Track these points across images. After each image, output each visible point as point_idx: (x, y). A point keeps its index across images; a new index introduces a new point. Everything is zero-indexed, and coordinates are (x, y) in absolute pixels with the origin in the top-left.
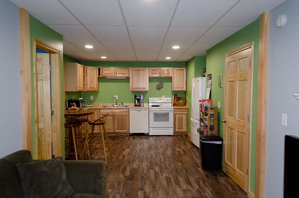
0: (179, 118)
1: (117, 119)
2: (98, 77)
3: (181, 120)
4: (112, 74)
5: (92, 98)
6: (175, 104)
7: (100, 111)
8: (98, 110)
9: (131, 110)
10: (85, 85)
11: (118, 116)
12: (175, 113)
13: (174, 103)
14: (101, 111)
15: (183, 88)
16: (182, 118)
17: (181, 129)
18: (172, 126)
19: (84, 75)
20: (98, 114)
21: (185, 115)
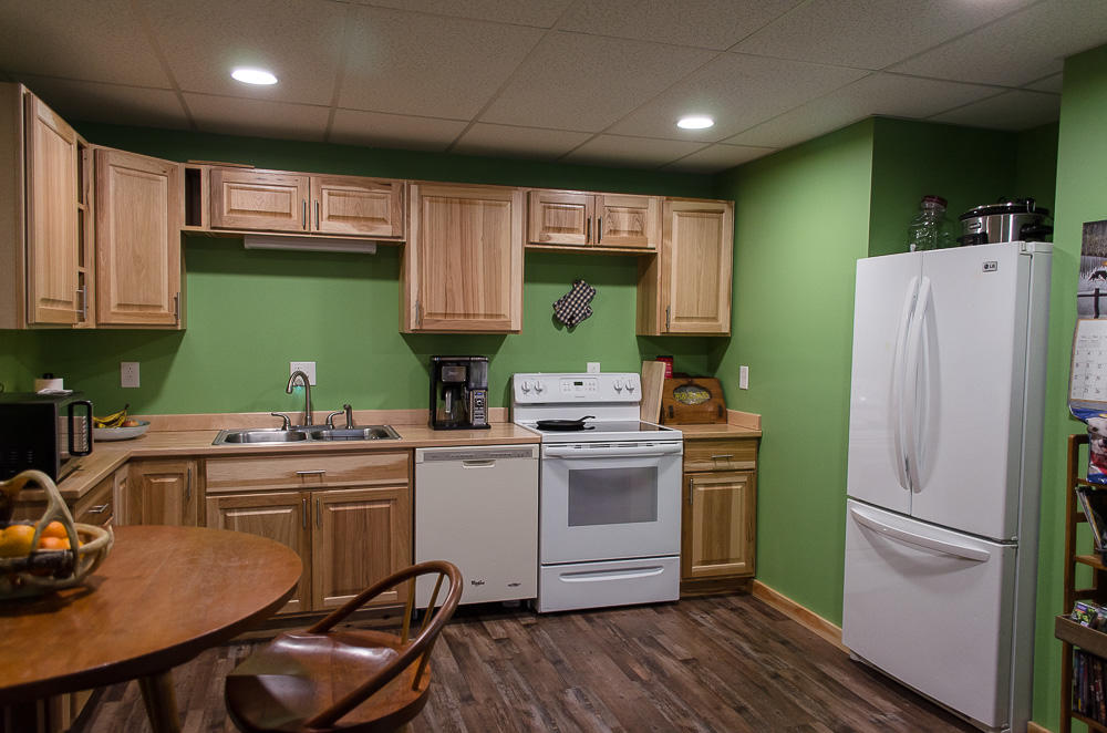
0: (708, 497)
1: (327, 521)
2: (183, 233)
3: (719, 508)
4: (289, 215)
5: (131, 375)
6: (672, 415)
7: (202, 472)
8: (192, 466)
9: (429, 457)
10: (90, 278)
11: (336, 504)
12: (692, 466)
13: (666, 409)
14: (215, 471)
15: (715, 319)
16: (726, 496)
17: (722, 561)
18: (675, 545)
19: (82, 207)
20: (186, 496)
21: (745, 479)
